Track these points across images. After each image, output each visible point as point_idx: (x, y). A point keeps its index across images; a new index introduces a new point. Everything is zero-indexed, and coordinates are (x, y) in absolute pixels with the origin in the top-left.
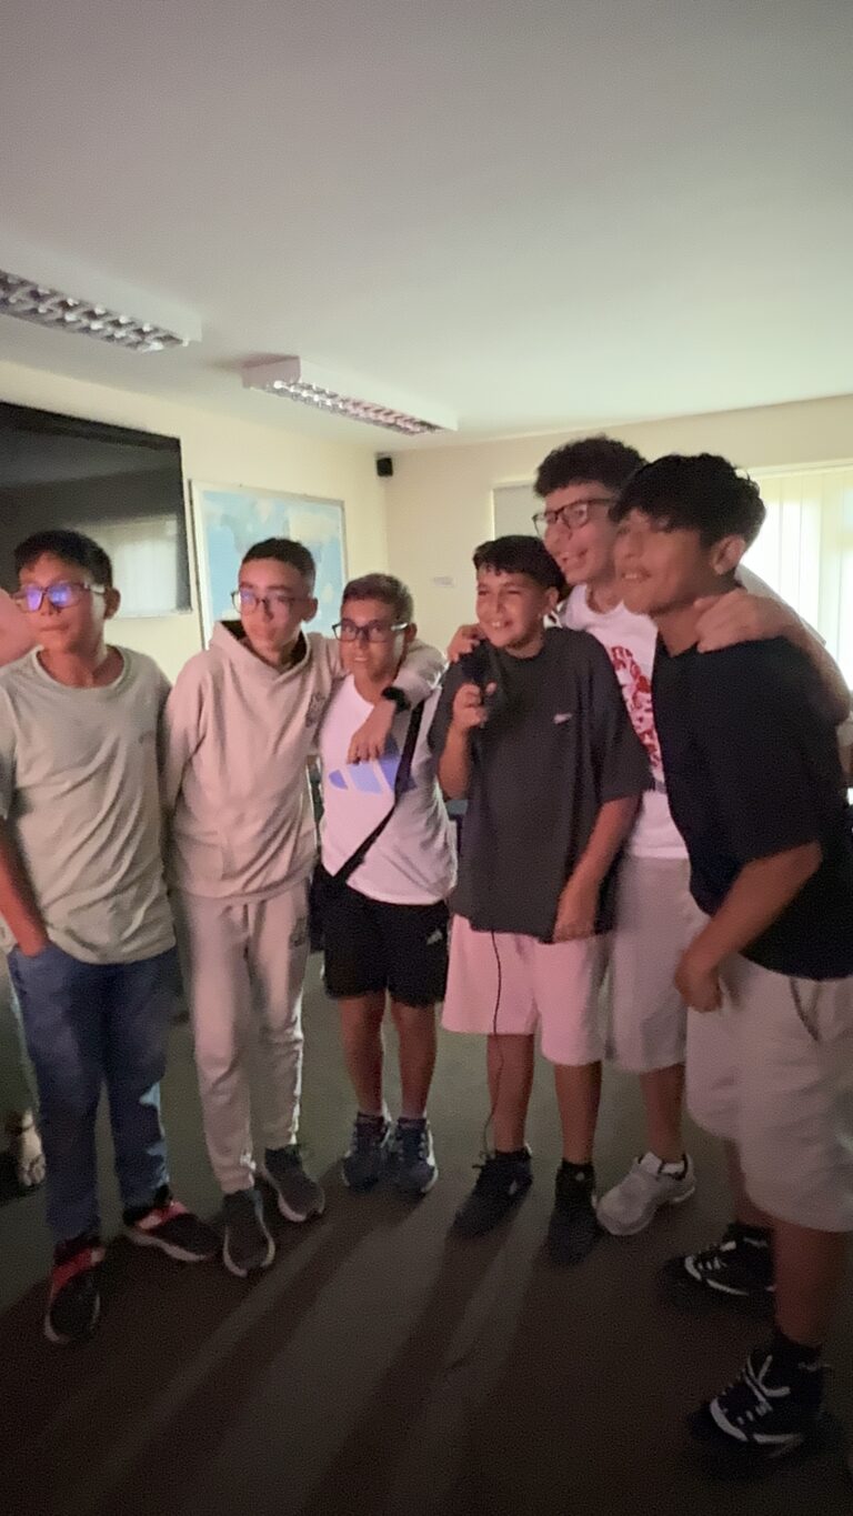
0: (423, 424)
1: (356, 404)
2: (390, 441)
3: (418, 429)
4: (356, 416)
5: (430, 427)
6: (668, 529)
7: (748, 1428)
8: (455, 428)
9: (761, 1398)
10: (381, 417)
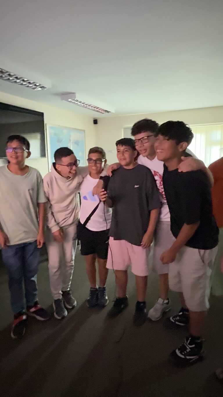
0: (106, 111)
1: (89, 105)
2: (97, 115)
3: (105, 112)
4: (89, 108)
5: (108, 112)
6: (168, 140)
7: (185, 355)
8: (114, 112)
9: (188, 348)
10: (95, 109)
